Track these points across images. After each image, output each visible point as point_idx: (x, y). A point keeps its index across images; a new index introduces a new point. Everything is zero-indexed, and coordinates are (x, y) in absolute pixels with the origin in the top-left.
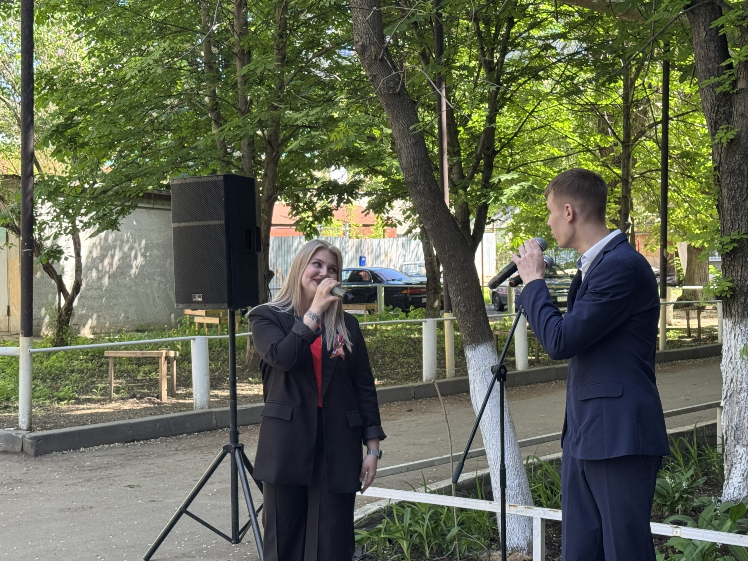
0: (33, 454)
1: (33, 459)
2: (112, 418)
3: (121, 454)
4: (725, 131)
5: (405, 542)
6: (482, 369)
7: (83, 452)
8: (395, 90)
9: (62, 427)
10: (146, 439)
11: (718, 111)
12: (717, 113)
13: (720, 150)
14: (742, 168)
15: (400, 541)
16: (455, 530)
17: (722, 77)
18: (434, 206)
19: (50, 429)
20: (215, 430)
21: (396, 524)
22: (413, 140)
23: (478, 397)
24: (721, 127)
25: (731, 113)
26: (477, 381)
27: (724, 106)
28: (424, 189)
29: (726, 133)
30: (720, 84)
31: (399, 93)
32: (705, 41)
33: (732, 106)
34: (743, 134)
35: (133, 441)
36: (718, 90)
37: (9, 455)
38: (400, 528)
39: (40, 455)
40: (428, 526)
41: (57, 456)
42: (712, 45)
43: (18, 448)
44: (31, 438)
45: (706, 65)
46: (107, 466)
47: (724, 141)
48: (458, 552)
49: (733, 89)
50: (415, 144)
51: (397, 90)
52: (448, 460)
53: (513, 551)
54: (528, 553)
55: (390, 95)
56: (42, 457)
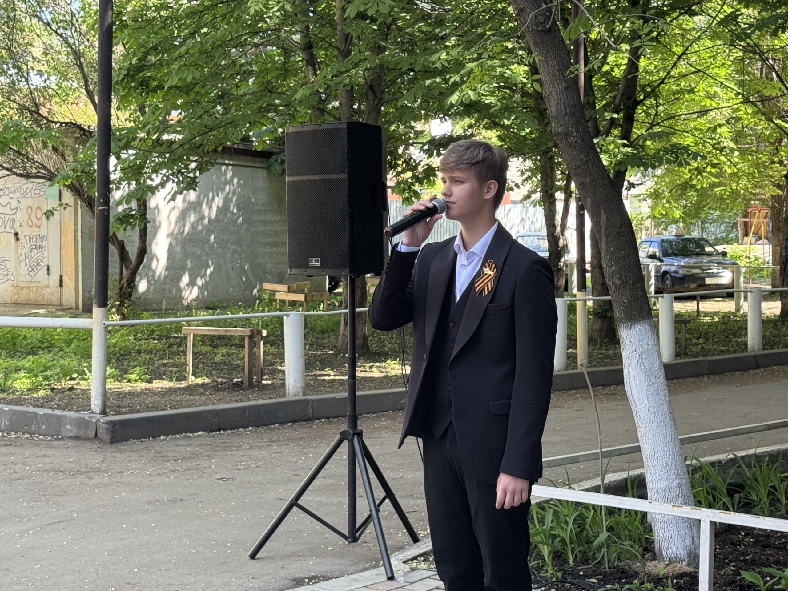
0: (109, 441)
1: (109, 446)
2: (193, 404)
3: (207, 445)
5: (545, 547)
6: (639, 351)
7: (164, 440)
8: (545, 26)
9: (139, 411)
10: (234, 429)
15: (541, 546)
16: (604, 536)
18: (587, 162)
19: (125, 413)
20: (311, 420)
21: (535, 526)
22: (564, 84)
23: (633, 384)
26: (633, 365)
28: (576, 141)
31: (550, 29)
35: (219, 430)
37: (82, 442)
38: (540, 530)
39: (117, 442)
40: (571, 531)
41: (136, 444)
43: (92, 434)
44: (106, 423)
46: (193, 456)
48: (606, 561)
50: (567, 88)
51: (548, 26)
52: (594, 457)
53: (671, 561)
54: (689, 565)
55: (539, 32)
56: (118, 445)
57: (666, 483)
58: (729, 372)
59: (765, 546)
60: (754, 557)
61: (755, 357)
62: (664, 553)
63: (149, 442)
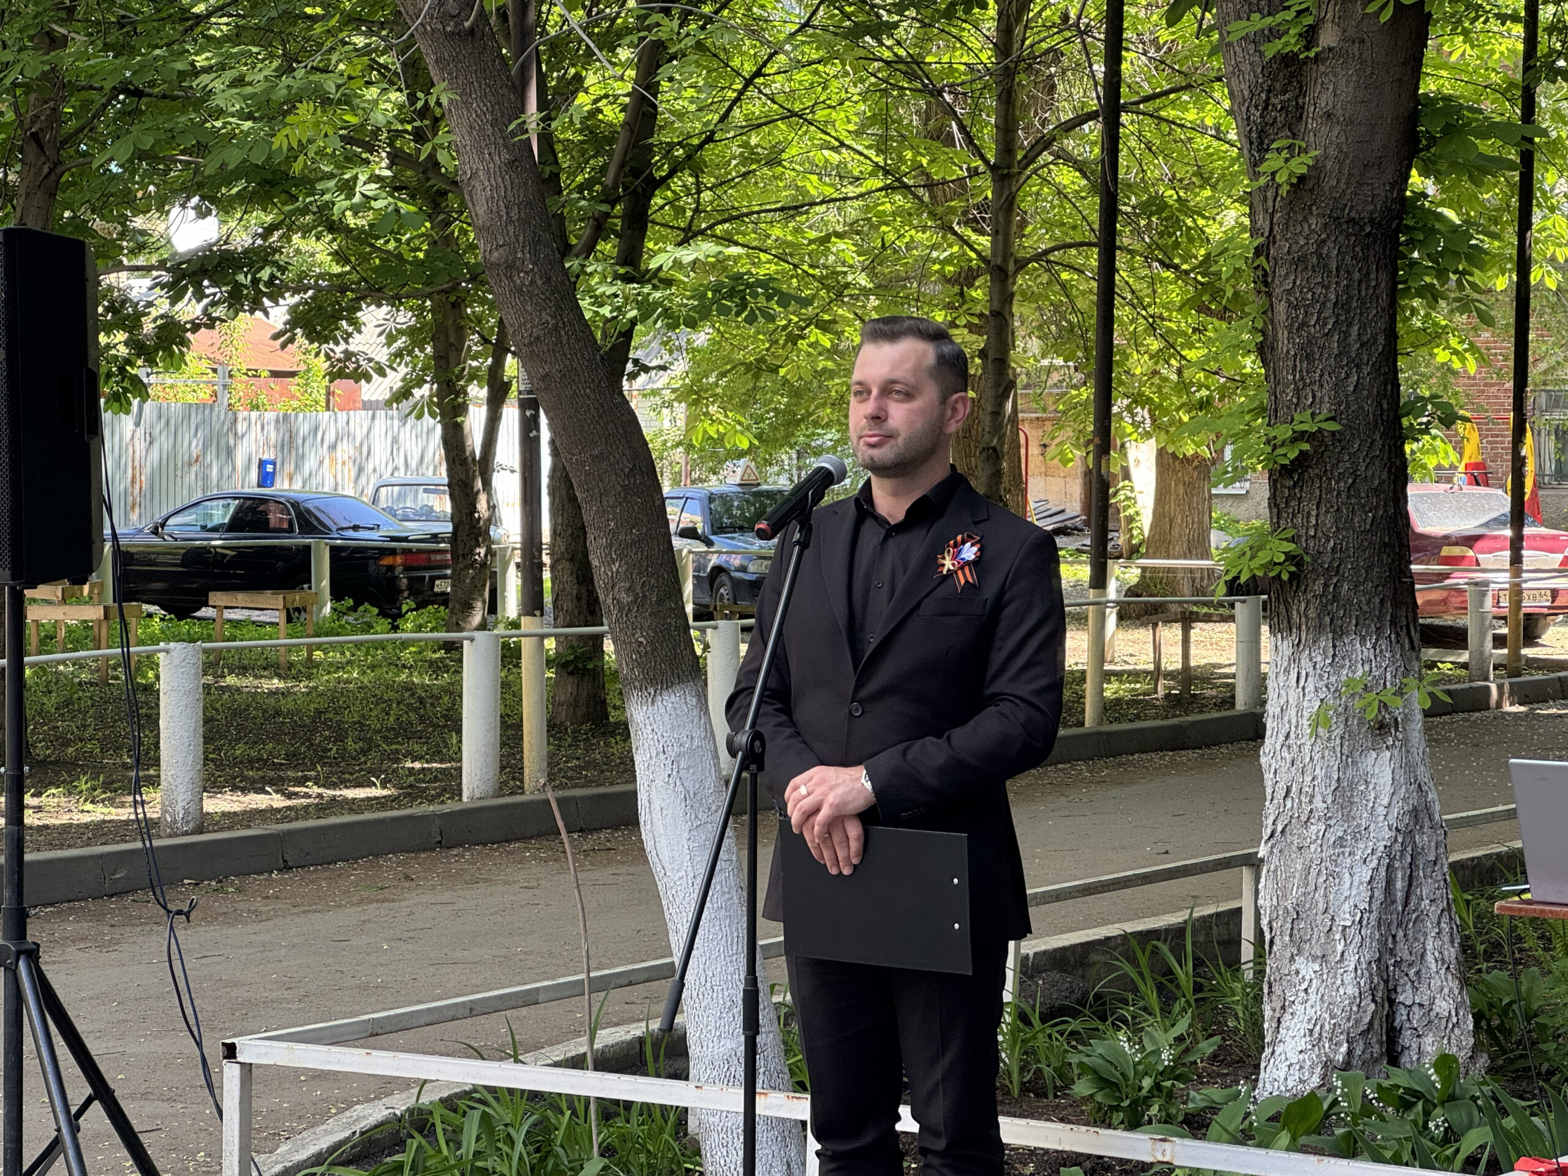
4: (1285, 154)
6: (672, 753)
8: (462, 24)
11: (1267, 103)
12: (1266, 108)
13: (1270, 203)
14: (1325, 251)
16: (594, 1167)
17: (1280, 16)
18: (556, 328)
21: (440, 1151)
22: (505, 156)
23: (658, 824)
24: (1274, 146)
25: (1300, 108)
26: (659, 782)
27: (1284, 92)
28: (532, 282)
29: (1287, 160)
30: (1273, 34)
31: (472, 31)
33: (1302, 92)
34: (1329, 164)
36: (1271, 49)
38: (452, 1162)
40: (521, 1158)
47: (1281, 178)
49: (1308, 48)
50: (511, 164)
51: (467, 24)
52: (573, 990)
55: (447, 36)
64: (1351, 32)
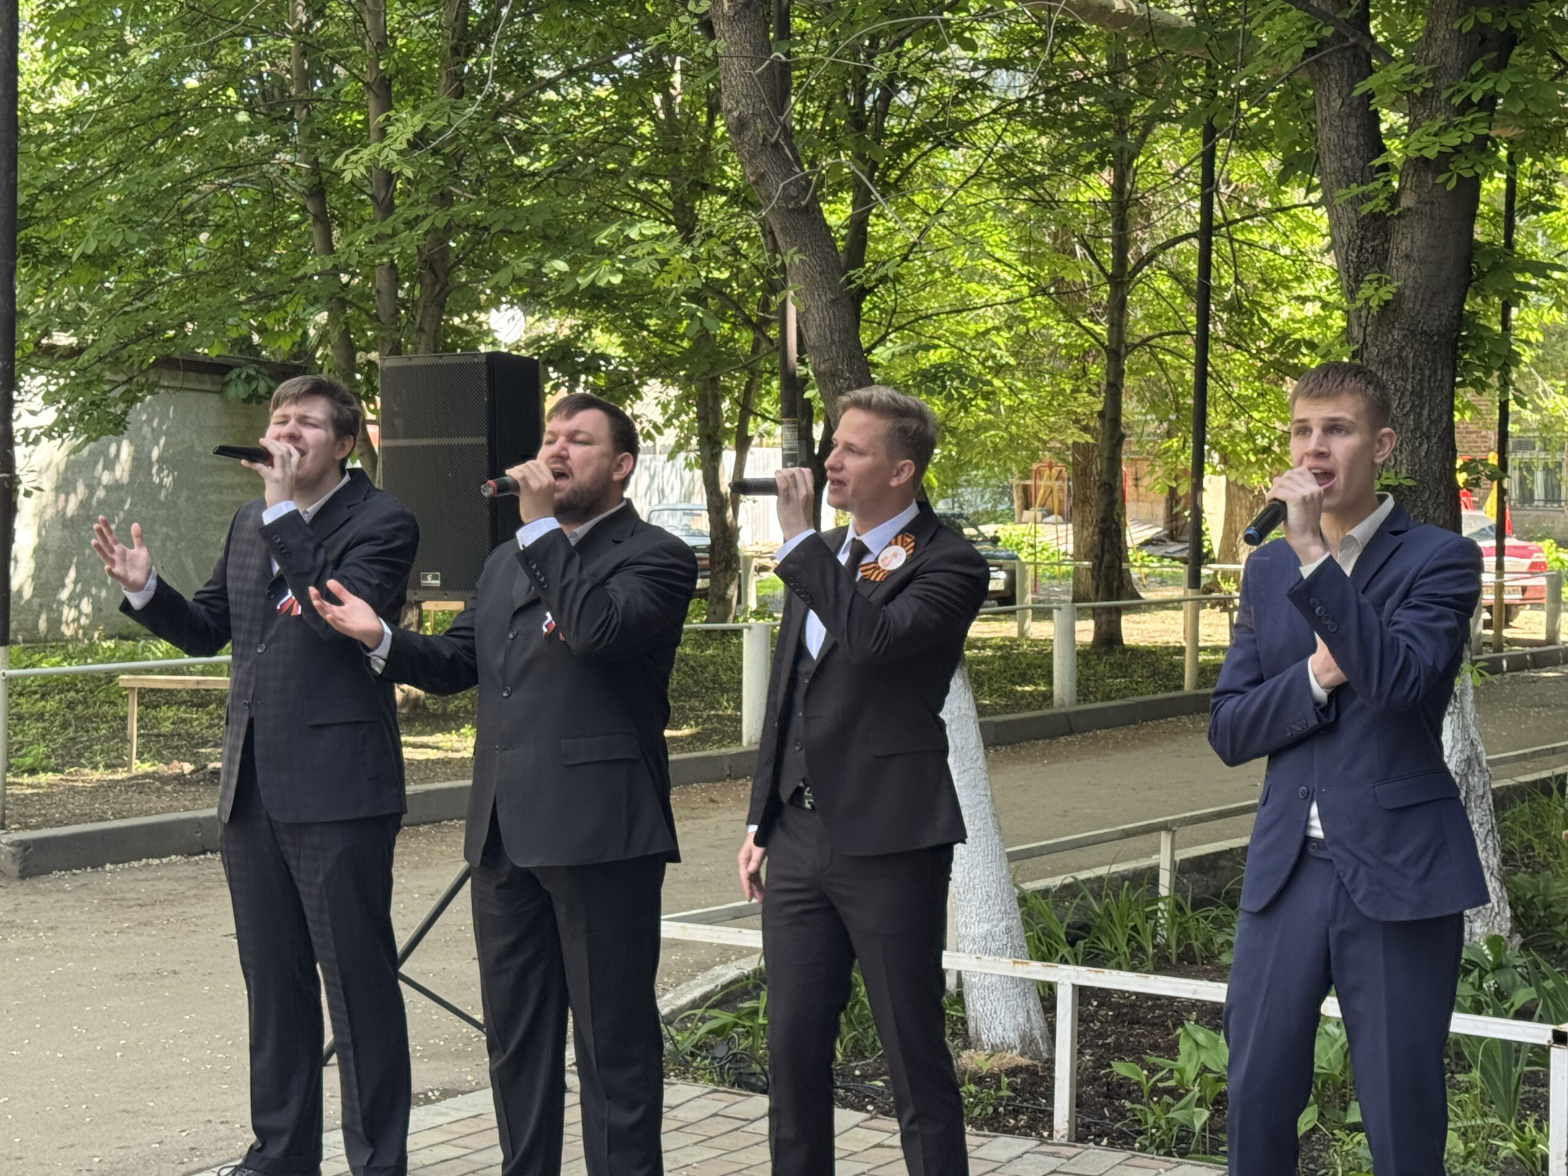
0: (17, 874)
1: (18, 883)
2: (150, 810)
4: (1375, 284)
7: (113, 871)
8: (799, 203)
11: (1361, 248)
12: (1360, 251)
13: (1363, 320)
14: (1404, 354)
17: (1371, 186)
19: (38, 827)
24: (1367, 278)
25: (1386, 252)
27: (1374, 240)
29: (1376, 289)
30: (1366, 198)
31: (806, 208)
32: (1338, 116)
33: (1387, 240)
34: (1407, 292)
35: (204, 853)
36: (1366, 209)
39: (31, 876)
41: (67, 881)
42: (1353, 124)
44: (12, 844)
45: (1341, 160)
47: (1374, 303)
49: (1392, 208)
51: (803, 203)
53: (995, 1049)
54: (1022, 1054)
55: (788, 210)
56: (34, 881)
57: (987, 927)
58: (1027, 740)
59: (1133, 1022)
60: (1117, 1039)
61: (1067, 716)
62: (984, 1037)
63: (87, 875)
64: (1425, 197)
